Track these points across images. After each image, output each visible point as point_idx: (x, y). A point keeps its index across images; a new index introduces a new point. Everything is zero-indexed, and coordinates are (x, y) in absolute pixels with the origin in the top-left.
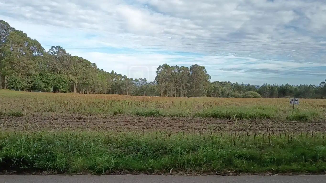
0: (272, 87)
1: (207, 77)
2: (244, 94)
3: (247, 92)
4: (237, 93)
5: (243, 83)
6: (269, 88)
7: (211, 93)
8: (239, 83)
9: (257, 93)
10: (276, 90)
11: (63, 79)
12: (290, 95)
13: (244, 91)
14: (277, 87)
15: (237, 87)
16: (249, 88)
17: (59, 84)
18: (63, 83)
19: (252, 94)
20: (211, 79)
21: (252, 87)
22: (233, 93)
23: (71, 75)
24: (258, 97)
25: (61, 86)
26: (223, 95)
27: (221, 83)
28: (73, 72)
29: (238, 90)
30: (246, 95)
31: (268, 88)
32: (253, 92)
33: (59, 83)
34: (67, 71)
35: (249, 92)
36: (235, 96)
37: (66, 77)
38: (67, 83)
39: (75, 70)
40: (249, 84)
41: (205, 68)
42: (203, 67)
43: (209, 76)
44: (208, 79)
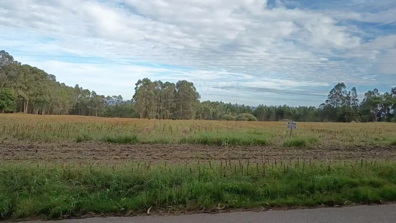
0: (269, 109)
1: (196, 95)
2: (238, 116)
3: (241, 114)
4: (230, 115)
5: (236, 103)
6: (266, 110)
7: (201, 115)
8: (233, 103)
9: (252, 115)
10: (273, 112)
11: (9, 94)
12: (288, 118)
13: (238, 113)
14: (275, 108)
15: (230, 108)
16: (244, 110)
17: (4, 102)
18: (9, 100)
19: (247, 116)
20: (200, 98)
21: (247, 109)
22: (226, 115)
23: (19, 90)
24: (254, 120)
25: (6, 104)
26: (214, 117)
27: (212, 103)
28: (23, 86)
29: (231, 111)
30: (240, 117)
31: (264, 110)
32: (247, 114)
33: (4, 100)
34: (15, 84)
35: (244, 114)
36: (228, 119)
37: (12, 92)
38: (14, 100)
39: (26, 84)
40: (243, 105)
41: (194, 85)
42: (192, 84)
43: (198, 95)
44: (197, 98)
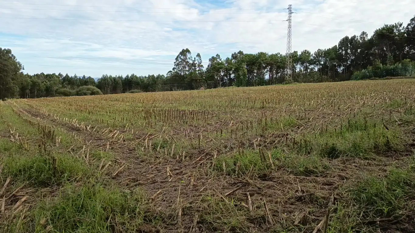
0: (114, 79)
1: (17, 67)
2: (78, 90)
3: (81, 87)
4: (68, 89)
5: (75, 74)
6: (111, 80)
7: (28, 91)
8: (71, 75)
9: (95, 88)
10: (120, 82)
12: (137, 88)
13: (78, 86)
14: (120, 78)
15: (68, 81)
16: (86, 81)
19: (88, 89)
20: (23, 69)
21: (89, 80)
22: (62, 90)
24: (97, 93)
26: (48, 92)
27: (47, 75)
29: (69, 84)
30: (80, 91)
31: (109, 80)
32: (90, 87)
35: (85, 86)
36: (66, 94)
40: (84, 76)
41: (12, 53)
42: (9, 51)
43: (20, 65)
44: (19, 69)
